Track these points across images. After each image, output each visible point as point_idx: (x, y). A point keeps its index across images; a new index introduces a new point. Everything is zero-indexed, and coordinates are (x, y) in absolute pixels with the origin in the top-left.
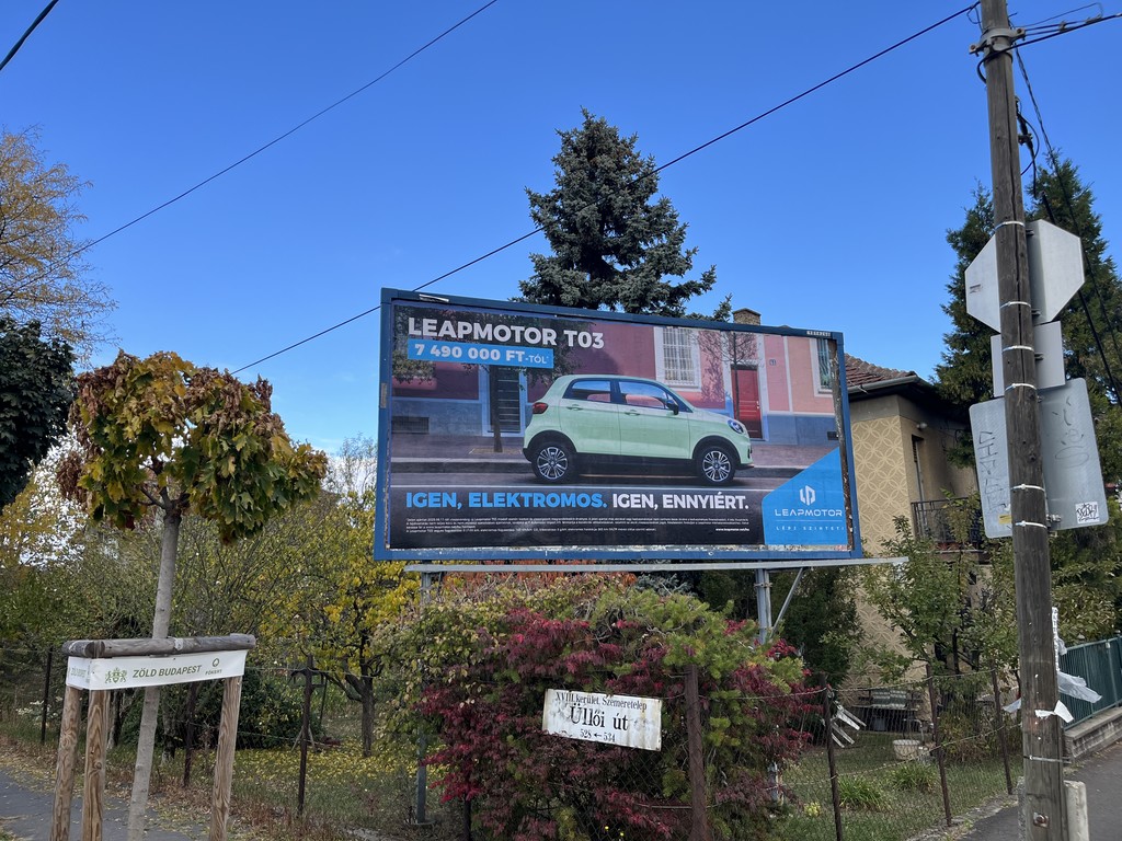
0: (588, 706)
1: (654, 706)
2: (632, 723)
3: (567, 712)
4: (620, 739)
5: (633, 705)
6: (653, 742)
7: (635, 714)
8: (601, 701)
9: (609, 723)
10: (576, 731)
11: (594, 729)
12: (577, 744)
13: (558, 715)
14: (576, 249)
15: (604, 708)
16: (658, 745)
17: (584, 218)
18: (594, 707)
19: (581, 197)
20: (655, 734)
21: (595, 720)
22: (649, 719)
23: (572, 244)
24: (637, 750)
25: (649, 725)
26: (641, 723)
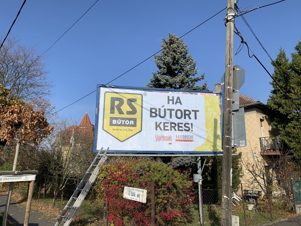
0: (133, 191)
1: (145, 191)
2: (141, 196)
3: (128, 193)
4: (138, 200)
5: (141, 191)
6: (145, 201)
7: (141, 193)
8: (135, 190)
9: (136, 196)
10: (129, 197)
11: (133, 197)
12: (130, 201)
13: (126, 193)
14: (165, 70)
15: (136, 192)
16: (145, 202)
17: (167, 61)
18: (134, 191)
19: (167, 56)
20: (145, 199)
21: (133, 195)
22: (144, 195)
23: (164, 68)
24: (141, 202)
25: (144, 197)
26: (142, 196)
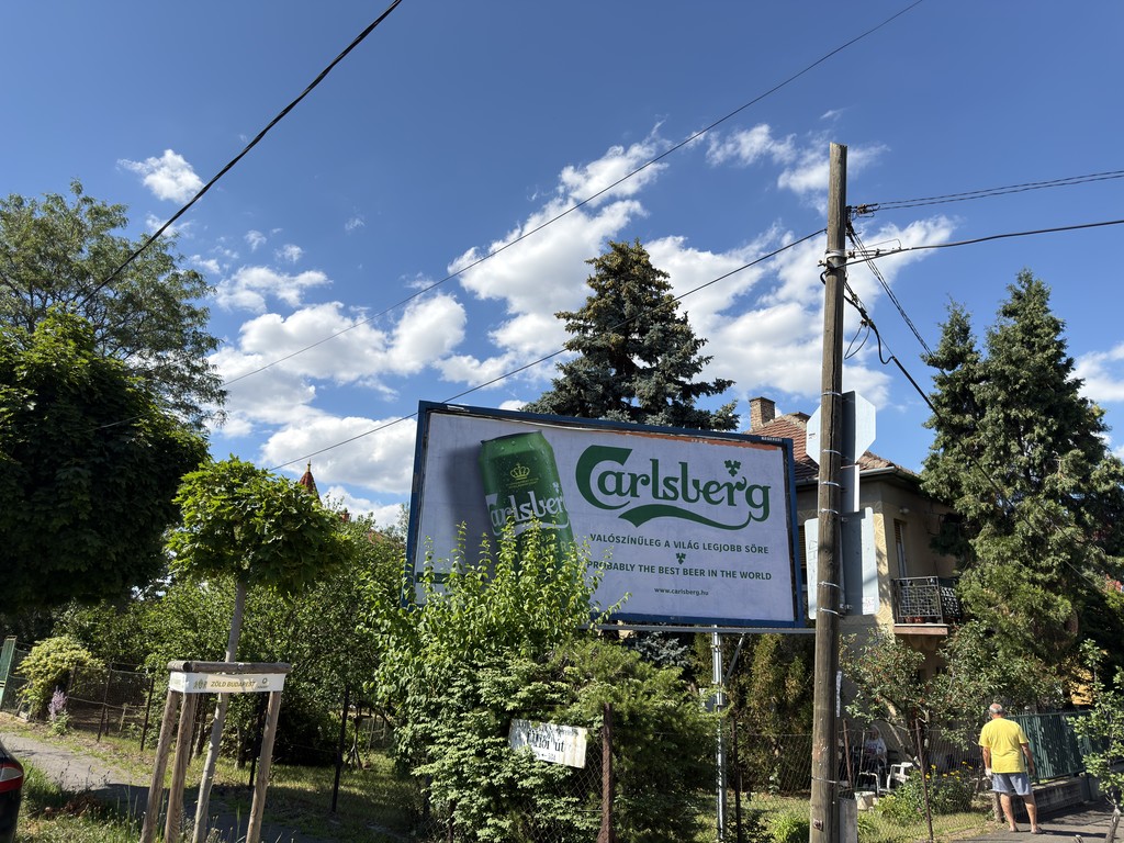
0: (539, 732)
1: (582, 734)
2: (568, 747)
3: (525, 738)
4: (558, 758)
5: (568, 732)
6: (580, 762)
7: (569, 739)
8: (548, 729)
9: (552, 746)
11: (542, 750)
13: (518, 739)
16: (583, 764)
18: (543, 733)
20: (582, 756)
21: (543, 744)
22: (579, 744)
25: (578, 749)
26: (573, 746)
